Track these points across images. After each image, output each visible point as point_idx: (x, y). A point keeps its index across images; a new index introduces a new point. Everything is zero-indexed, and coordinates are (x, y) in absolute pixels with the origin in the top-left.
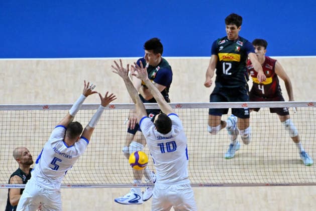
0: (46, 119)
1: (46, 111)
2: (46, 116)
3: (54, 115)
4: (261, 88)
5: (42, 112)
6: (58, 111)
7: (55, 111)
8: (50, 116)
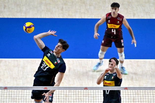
0: (5, 95)
1: (6, 91)
2: (5, 93)
3: (10, 93)
4: (114, 31)
5: (3, 91)
6: (13, 91)
7: (11, 90)
8: (8, 93)
